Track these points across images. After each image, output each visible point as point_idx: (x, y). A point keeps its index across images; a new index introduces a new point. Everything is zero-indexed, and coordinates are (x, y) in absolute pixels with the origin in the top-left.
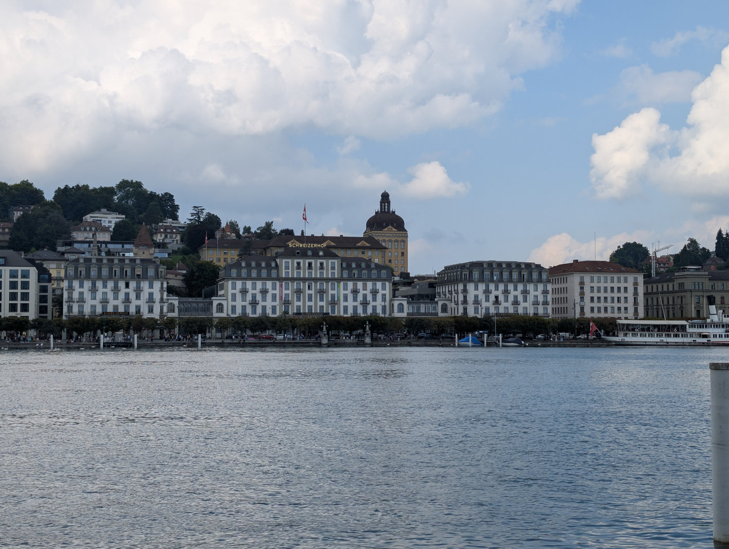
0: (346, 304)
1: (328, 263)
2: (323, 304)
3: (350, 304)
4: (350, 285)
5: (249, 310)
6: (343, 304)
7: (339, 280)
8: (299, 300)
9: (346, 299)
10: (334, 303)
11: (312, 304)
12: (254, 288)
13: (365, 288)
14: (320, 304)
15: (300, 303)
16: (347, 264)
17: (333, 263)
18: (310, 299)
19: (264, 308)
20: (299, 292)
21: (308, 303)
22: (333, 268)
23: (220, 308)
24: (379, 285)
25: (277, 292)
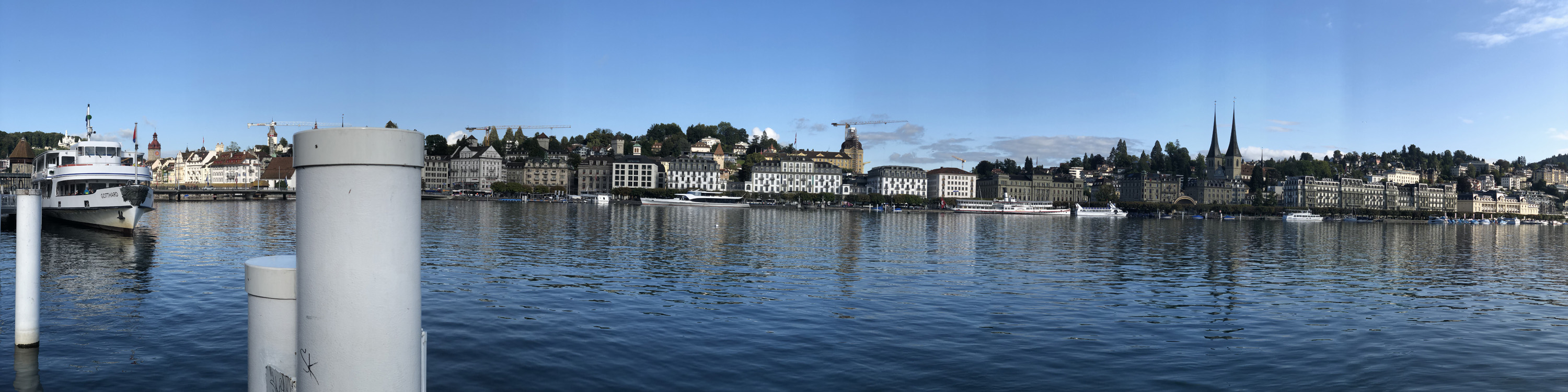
0: (817, 187)
1: (807, 164)
2: (805, 186)
3: (819, 187)
4: (819, 177)
5: (764, 189)
6: (815, 187)
7: (813, 174)
8: (791, 184)
9: (817, 184)
10: (810, 186)
11: (798, 186)
12: (767, 177)
13: (827, 179)
14: (802, 186)
15: (792, 186)
16: (818, 165)
17: (810, 165)
18: (797, 184)
19: (772, 188)
20: (791, 180)
21: (796, 186)
22: (810, 167)
23: (749, 187)
24: (835, 177)
25: (780, 180)
